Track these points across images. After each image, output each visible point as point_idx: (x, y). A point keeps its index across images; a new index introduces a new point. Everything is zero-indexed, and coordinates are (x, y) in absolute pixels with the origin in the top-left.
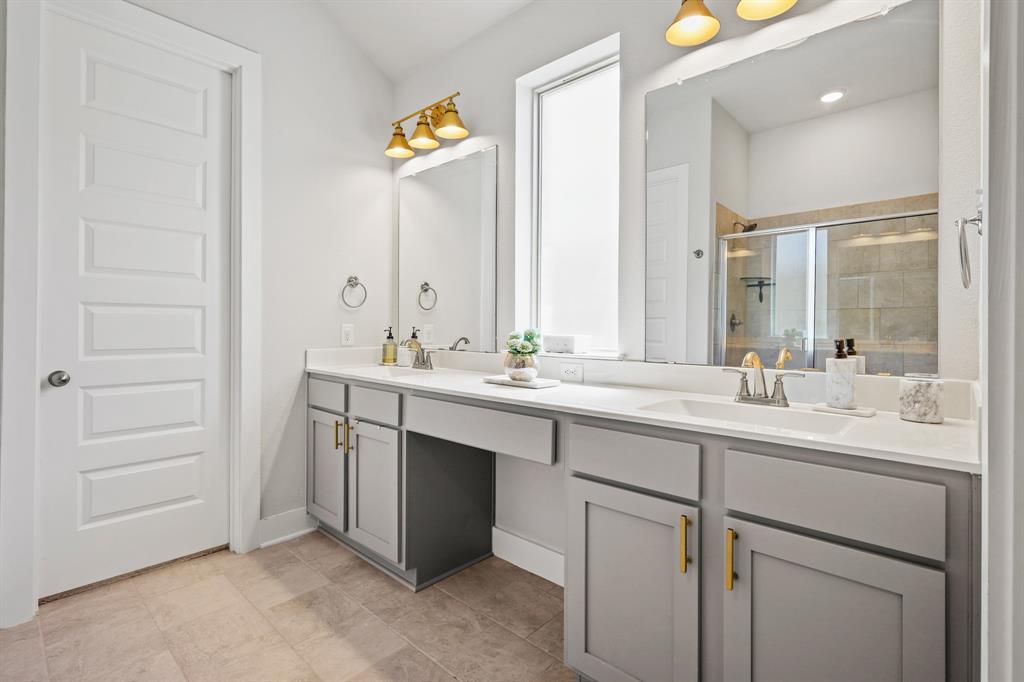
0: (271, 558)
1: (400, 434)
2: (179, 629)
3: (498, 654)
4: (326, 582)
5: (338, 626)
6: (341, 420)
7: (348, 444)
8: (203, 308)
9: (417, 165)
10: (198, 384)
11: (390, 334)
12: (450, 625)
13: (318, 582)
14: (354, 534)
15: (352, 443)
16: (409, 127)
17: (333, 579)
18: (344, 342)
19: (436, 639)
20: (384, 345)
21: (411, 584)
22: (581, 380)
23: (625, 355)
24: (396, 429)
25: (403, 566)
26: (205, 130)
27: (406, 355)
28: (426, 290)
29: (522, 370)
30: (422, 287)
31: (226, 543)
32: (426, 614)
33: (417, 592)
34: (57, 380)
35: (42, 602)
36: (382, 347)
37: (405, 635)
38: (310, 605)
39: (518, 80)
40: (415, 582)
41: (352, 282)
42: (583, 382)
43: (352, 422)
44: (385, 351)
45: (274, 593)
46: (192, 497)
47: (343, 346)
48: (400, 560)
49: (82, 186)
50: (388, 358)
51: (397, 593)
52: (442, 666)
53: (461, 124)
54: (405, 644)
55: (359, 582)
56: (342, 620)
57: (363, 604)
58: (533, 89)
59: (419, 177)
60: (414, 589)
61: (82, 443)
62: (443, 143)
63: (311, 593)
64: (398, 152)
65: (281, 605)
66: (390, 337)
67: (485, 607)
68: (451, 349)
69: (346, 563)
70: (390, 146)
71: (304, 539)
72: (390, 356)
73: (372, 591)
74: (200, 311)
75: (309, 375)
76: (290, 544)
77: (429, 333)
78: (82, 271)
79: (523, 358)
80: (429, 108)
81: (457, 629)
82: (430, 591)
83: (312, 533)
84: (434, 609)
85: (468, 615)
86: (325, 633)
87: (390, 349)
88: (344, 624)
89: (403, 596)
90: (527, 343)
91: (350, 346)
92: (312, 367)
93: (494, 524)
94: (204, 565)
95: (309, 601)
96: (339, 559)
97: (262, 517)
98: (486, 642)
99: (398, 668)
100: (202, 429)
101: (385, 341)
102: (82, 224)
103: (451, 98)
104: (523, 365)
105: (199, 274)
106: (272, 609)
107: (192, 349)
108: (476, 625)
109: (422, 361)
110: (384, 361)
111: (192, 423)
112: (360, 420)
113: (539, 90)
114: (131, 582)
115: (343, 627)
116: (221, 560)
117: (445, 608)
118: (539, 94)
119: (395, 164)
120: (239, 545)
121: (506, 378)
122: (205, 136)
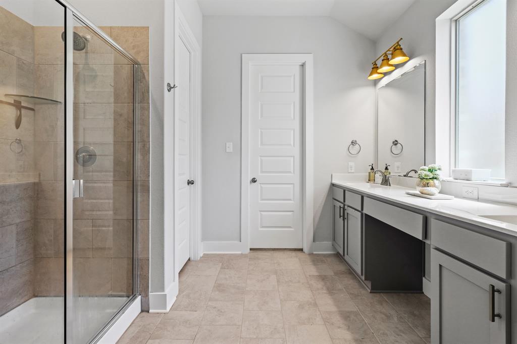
0: (316, 259)
1: (362, 214)
2: (280, 270)
3: (401, 335)
4: (333, 274)
5: (331, 291)
6: (342, 205)
7: (344, 217)
8: (294, 157)
9: (386, 80)
10: (292, 185)
11: (372, 167)
12: (381, 312)
13: (330, 273)
14: (346, 257)
15: (346, 216)
16: (379, 63)
17: (336, 274)
18: (350, 171)
19: (372, 315)
20: (369, 173)
21: (369, 288)
22: (477, 198)
23: (510, 183)
24: (360, 212)
25: (363, 278)
26: (294, 90)
27: (379, 178)
28: (396, 144)
29: (425, 188)
30: (393, 143)
31: (301, 248)
32: (371, 303)
33: (371, 293)
34: (254, 181)
35: (251, 249)
36: (368, 174)
37: (357, 306)
38: (323, 280)
39: (437, 19)
40: (370, 288)
41: (353, 143)
42: (478, 200)
43: (346, 207)
44: (369, 175)
45: (312, 270)
46: (290, 227)
47: (349, 173)
48: (362, 274)
49: (260, 118)
50: (370, 179)
51: (361, 290)
52: (369, 326)
53: (404, 55)
54: (355, 310)
55: (346, 279)
56: (333, 290)
57: (344, 288)
58: (451, 19)
59: (388, 85)
60: (369, 291)
61: (260, 202)
62: (397, 66)
63: (325, 276)
64: (375, 76)
65: (314, 276)
66: (372, 169)
67: (405, 314)
68: (405, 176)
69: (343, 270)
70: (371, 74)
71: (329, 255)
72: (372, 178)
73: (350, 284)
74: (292, 158)
75: (333, 185)
76: (324, 256)
77: (398, 167)
78: (260, 146)
79: (427, 182)
80: (389, 50)
81: (383, 316)
82: (378, 295)
83: (334, 254)
84: (376, 303)
85: (393, 312)
86: (325, 292)
87: (372, 174)
88: (332, 291)
89: (363, 292)
90: (429, 173)
91: (353, 173)
92: (335, 181)
93: (424, 276)
94: (294, 254)
95: (323, 278)
96: (342, 268)
97: (314, 241)
98: (396, 328)
99: (349, 317)
100: (293, 202)
101: (370, 171)
102: (260, 130)
103: (398, 42)
104: (427, 185)
105: (292, 144)
106: (310, 276)
107: (290, 172)
108: (396, 319)
109: (386, 182)
110: (369, 180)
111: (290, 200)
112: (348, 206)
113: (455, 19)
114: (272, 252)
115: (332, 292)
116: (299, 254)
117: (382, 305)
118: (456, 20)
119: (376, 82)
120: (305, 250)
121: (417, 192)
122: (294, 92)
